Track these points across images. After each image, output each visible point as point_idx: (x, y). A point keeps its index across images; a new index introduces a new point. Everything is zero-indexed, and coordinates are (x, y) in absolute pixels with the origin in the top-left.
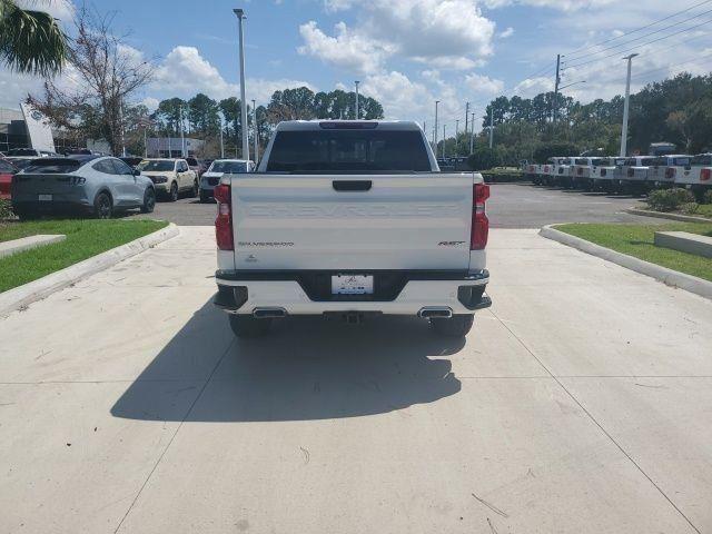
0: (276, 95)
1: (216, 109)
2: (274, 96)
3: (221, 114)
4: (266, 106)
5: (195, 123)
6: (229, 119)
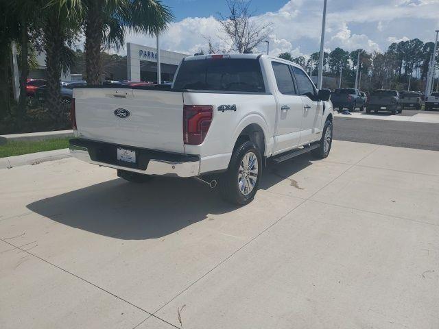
0: (393, 46)
1: (348, 58)
2: (391, 47)
4: (383, 54)
6: (355, 64)
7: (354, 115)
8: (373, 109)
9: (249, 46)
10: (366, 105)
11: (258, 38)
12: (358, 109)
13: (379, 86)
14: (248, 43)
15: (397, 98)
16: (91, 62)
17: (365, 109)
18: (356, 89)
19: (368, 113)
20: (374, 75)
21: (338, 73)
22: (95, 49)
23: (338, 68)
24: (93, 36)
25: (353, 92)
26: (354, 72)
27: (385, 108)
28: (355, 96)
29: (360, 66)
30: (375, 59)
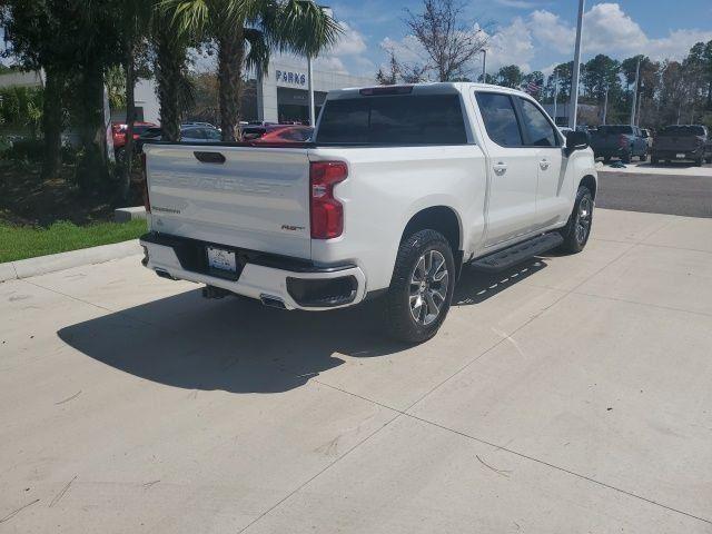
0: (697, 48)
1: (617, 71)
2: (693, 50)
3: (622, 77)
4: (680, 62)
5: (591, 86)
6: (630, 81)
7: (631, 169)
8: (662, 157)
9: (456, 60)
10: (651, 151)
11: (471, 47)
12: (638, 158)
13: (673, 118)
14: (455, 56)
15: (705, 139)
16: (227, 97)
17: (649, 157)
18: (632, 126)
19: (654, 164)
20: (664, 101)
21: (601, 99)
22: (233, 78)
23: (600, 88)
24: (230, 57)
25: (629, 131)
26: (628, 95)
27: (683, 156)
28: (632, 138)
29: (639, 84)
30: (666, 72)
